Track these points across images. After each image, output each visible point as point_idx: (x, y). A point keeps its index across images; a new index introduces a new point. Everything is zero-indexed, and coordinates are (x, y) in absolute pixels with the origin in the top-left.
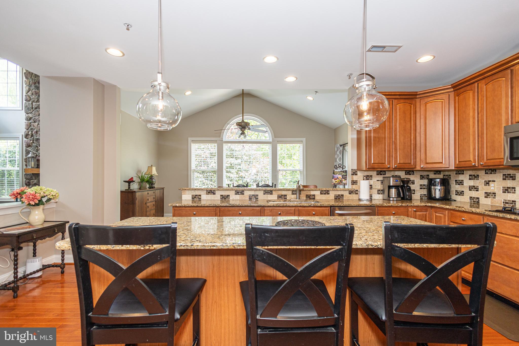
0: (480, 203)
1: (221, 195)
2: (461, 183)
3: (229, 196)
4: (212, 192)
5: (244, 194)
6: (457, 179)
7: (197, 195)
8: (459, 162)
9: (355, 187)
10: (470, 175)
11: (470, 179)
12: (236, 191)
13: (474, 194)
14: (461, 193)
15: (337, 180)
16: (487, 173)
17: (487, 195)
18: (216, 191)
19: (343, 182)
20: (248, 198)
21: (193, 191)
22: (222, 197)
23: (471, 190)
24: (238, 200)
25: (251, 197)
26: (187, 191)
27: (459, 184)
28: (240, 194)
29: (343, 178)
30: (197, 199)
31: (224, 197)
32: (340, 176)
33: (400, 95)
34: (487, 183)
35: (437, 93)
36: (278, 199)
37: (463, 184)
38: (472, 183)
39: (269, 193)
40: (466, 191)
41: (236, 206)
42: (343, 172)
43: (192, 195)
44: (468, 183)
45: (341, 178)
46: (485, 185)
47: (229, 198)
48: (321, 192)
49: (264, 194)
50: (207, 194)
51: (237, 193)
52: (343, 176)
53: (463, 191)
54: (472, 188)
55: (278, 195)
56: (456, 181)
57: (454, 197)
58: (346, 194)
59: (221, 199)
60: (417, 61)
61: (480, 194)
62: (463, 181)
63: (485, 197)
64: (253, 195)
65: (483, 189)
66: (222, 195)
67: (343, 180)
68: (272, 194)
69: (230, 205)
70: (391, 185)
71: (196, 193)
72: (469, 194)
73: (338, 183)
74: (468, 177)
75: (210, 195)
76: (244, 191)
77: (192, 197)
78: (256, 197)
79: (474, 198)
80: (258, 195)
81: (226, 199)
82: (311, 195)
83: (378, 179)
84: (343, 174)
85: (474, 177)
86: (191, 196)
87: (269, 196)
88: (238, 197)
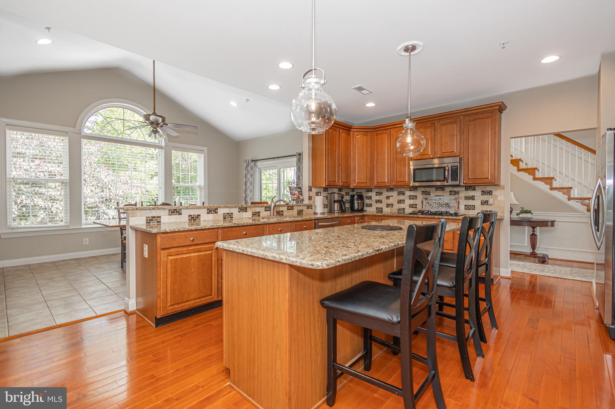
0: (383, 211)
1: (189, 216)
2: (370, 198)
3: (200, 215)
4: (177, 212)
5: (217, 213)
6: (367, 195)
7: (154, 217)
8: (377, 182)
9: (311, 202)
10: (376, 192)
11: (376, 195)
12: (208, 209)
13: (379, 205)
14: (371, 205)
15: (295, 196)
16: (388, 191)
17: (388, 205)
18: (182, 211)
19: (300, 198)
20: (222, 218)
21: (148, 211)
22: (191, 218)
23: (377, 203)
24: (210, 220)
25: (226, 216)
26: (138, 211)
27: (368, 199)
28: (213, 212)
29: (299, 194)
30: (154, 222)
31: (193, 218)
32: (296, 192)
33: (344, 126)
34: (388, 198)
35: (358, 130)
36: (252, 216)
37: (371, 199)
38: (378, 198)
39: (244, 210)
40: (374, 203)
41: (241, 225)
42: (298, 188)
43: (147, 217)
44: (375, 197)
45: (298, 194)
46: (386, 199)
47: (200, 219)
48: (288, 208)
49: (239, 212)
50: (169, 215)
51: (210, 211)
52: (299, 192)
53: (371, 204)
54: (378, 201)
55: (252, 212)
56: (366, 196)
57: (366, 208)
58: (305, 208)
59: (189, 220)
60: (365, 105)
61: (383, 205)
62: (371, 196)
63: (387, 207)
64: (228, 214)
65: (385, 202)
66: (191, 216)
67: (300, 196)
68: (246, 211)
69: (235, 225)
70: (336, 200)
71: (154, 214)
72: (376, 205)
73: (296, 199)
74: (375, 193)
75: (173, 216)
76: (217, 209)
77: (147, 220)
78: (230, 215)
79: (379, 208)
80: (232, 213)
81: (196, 220)
82: (280, 211)
83: (324, 195)
84: (299, 190)
85: (379, 194)
86: (145, 219)
87: (244, 213)
88: (211, 216)
